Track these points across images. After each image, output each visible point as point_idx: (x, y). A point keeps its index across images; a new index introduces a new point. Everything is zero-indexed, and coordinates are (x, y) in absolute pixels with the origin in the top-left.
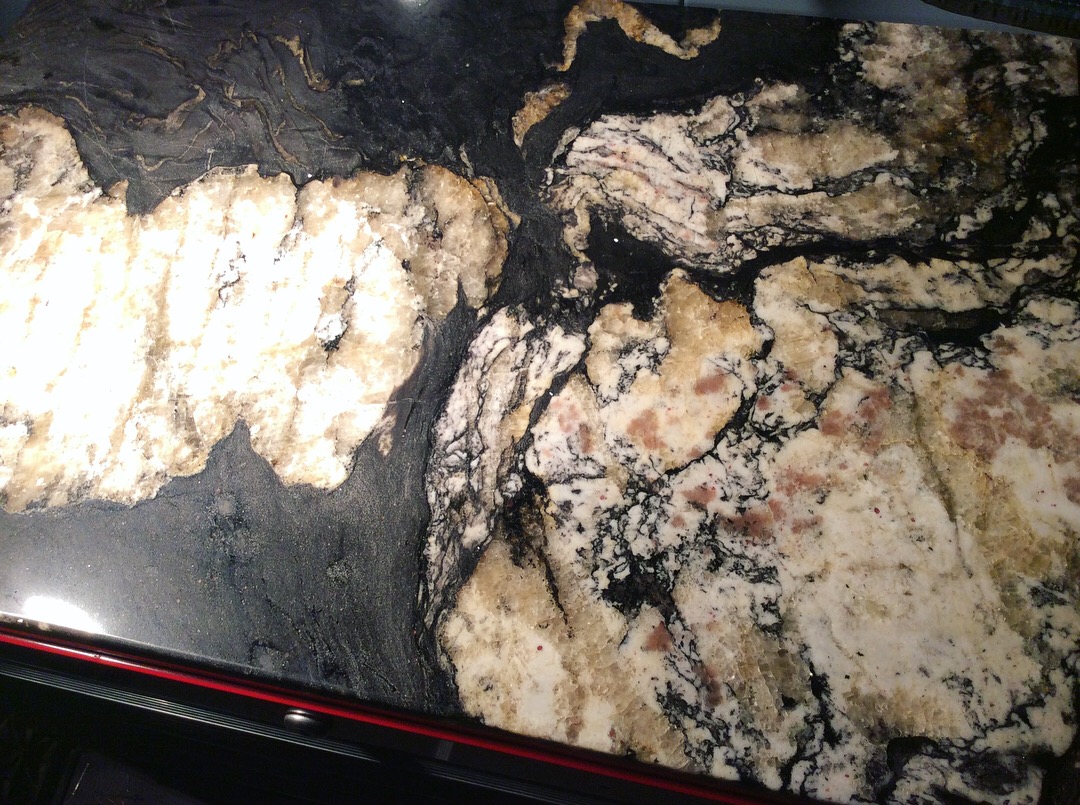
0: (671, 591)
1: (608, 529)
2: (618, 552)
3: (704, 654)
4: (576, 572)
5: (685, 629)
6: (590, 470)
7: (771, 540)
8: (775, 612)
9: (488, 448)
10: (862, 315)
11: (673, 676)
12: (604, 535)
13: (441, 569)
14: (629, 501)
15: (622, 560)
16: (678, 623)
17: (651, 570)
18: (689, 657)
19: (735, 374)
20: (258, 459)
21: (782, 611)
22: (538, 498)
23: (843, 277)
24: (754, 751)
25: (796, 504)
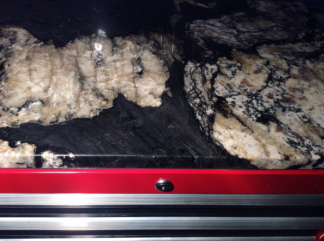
0: (275, 117)
1: (249, 106)
2: (255, 111)
3: (294, 130)
4: (245, 117)
5: (284, 125)
6: (235, 93)
7: (295, 103)
8: (306, 118)
9: (202, 92)
10: (288, 54)
11: (288, 137)
12: (248, 108)
13: (204, 121)
14: (251, 99)
15: (257, 112)
16: (282, 124)
17: (267, 113)
18: (290, 132)
19: (263, 69)
20: (131, 102)
21: (308, 117)
22: (224, 102)
24: (321, 150)
25: (296, 94)
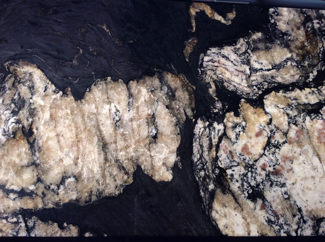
0: (263, 194)
1: (244, 180)
2: (248, 186)
3: (274, 208)
4: (239, 193)
5: (268, 203)
6: (235, 164)
7: (283, 176)
8: (287, 194)
9: (207, 162)
10: (292, 108)
11: (268, 215)
12: (243, 182)
13: (206, 199)
14: (247, 171)
15: (249, 188)
16: (266, 202)
17: (257, 189)
18: (271, 210)
19: (265, 130)
20: (147, 176)
21: (289, 194)
22: (224, 174)
23: (285, 96)
24: (289, 229)
25: (287, 165)
